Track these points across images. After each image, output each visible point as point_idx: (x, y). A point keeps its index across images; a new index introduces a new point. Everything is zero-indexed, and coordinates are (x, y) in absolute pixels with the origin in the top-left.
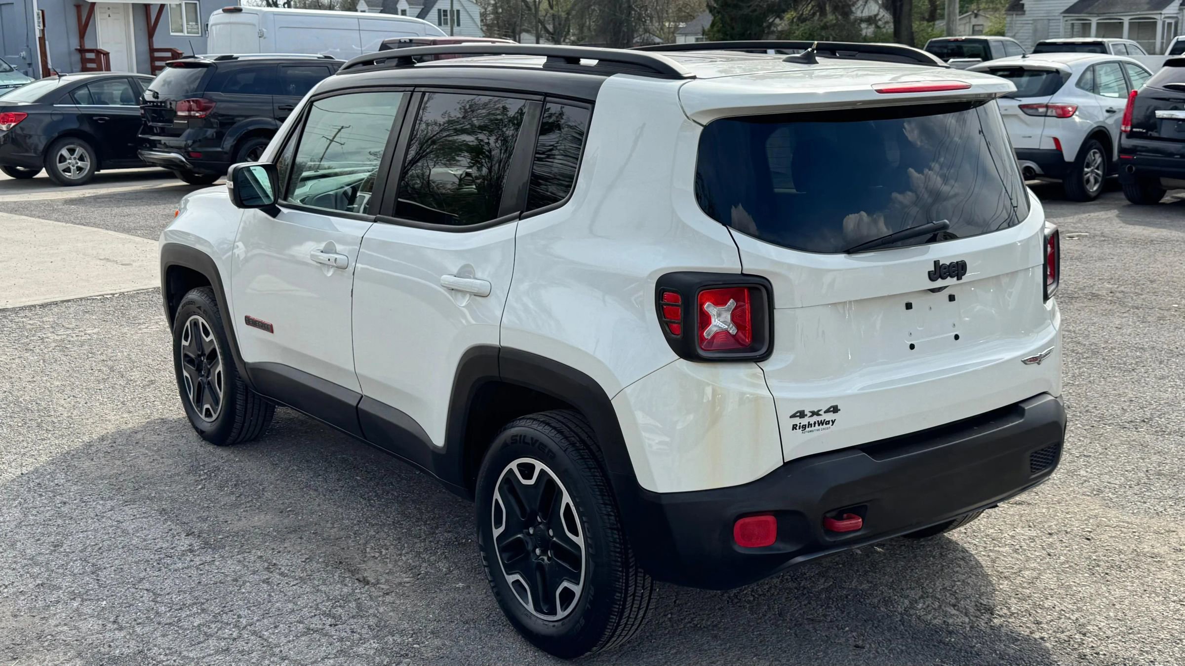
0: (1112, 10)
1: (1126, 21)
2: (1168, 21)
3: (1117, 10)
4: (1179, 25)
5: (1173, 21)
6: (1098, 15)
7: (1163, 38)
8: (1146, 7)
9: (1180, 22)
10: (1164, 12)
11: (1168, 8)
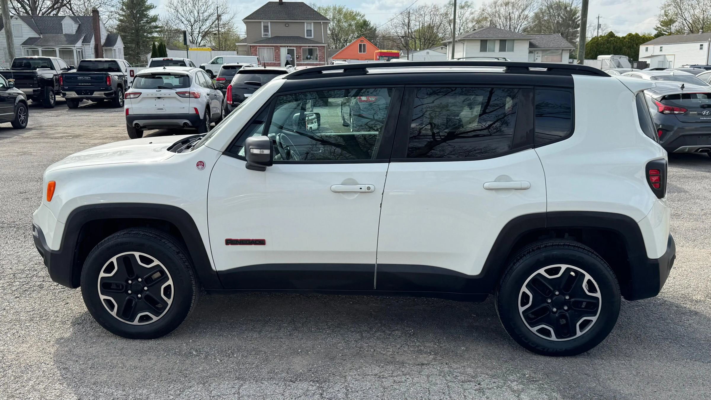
0: (49, 44)
1: (57, 50)
2: (78, 50)
3: (51, 44)
4: (83, 52)
5: (80, 50)
6: (42, 46)
7: (77, 59)
8: (66, 43)
9: (83, 51)
10: (76, 45)
11: (77, 44)
